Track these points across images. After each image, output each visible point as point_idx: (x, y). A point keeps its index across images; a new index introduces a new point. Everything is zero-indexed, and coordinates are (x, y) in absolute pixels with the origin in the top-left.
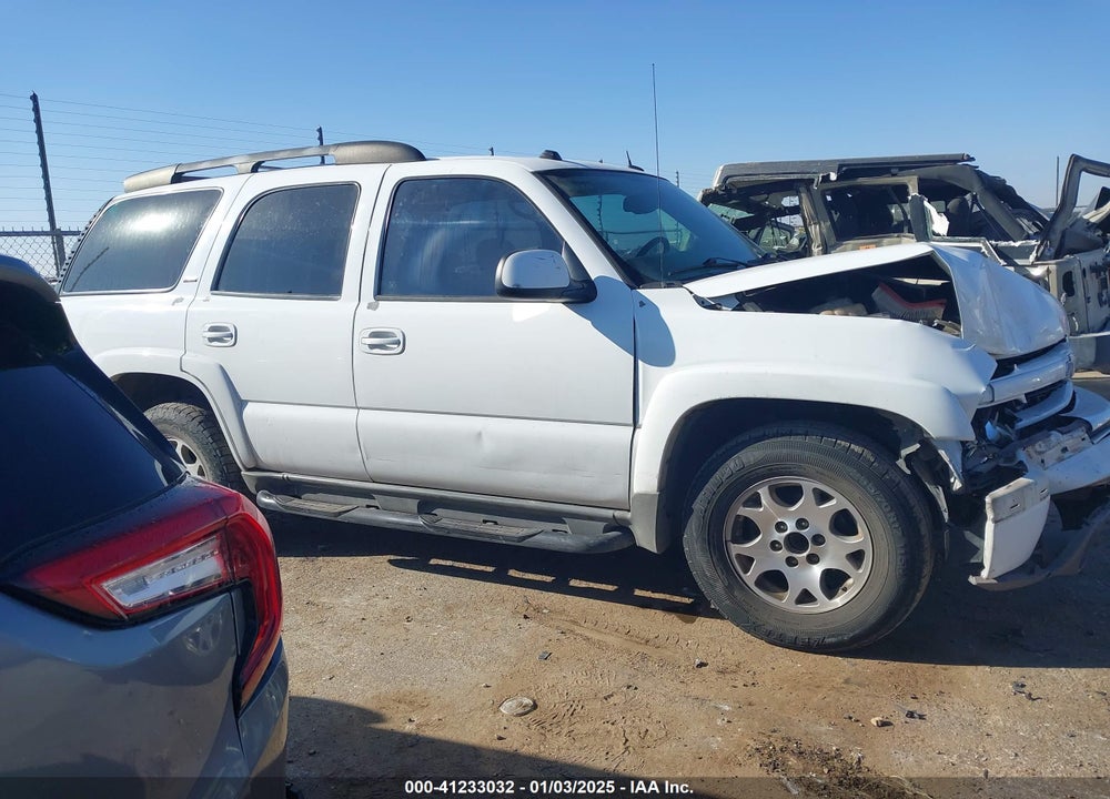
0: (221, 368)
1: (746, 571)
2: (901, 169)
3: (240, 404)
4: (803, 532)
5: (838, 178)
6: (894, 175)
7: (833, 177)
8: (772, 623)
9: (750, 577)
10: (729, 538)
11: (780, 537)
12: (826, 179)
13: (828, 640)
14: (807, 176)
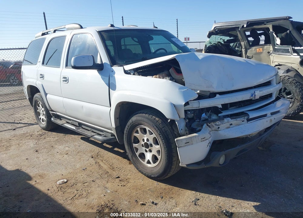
0: (42, 85)
1: (137, 152)
2: (267, 22)
3: (46, 94)
4: (148, 142)
5: (247, 26)
6: (265, 24)
7: (245, 26)
8: (141, 169)
9: (137, 154)
10: (133, 142)
11: (143, 143)
12: (243, 26)
13: (152, 176)
14: (237, 26)
